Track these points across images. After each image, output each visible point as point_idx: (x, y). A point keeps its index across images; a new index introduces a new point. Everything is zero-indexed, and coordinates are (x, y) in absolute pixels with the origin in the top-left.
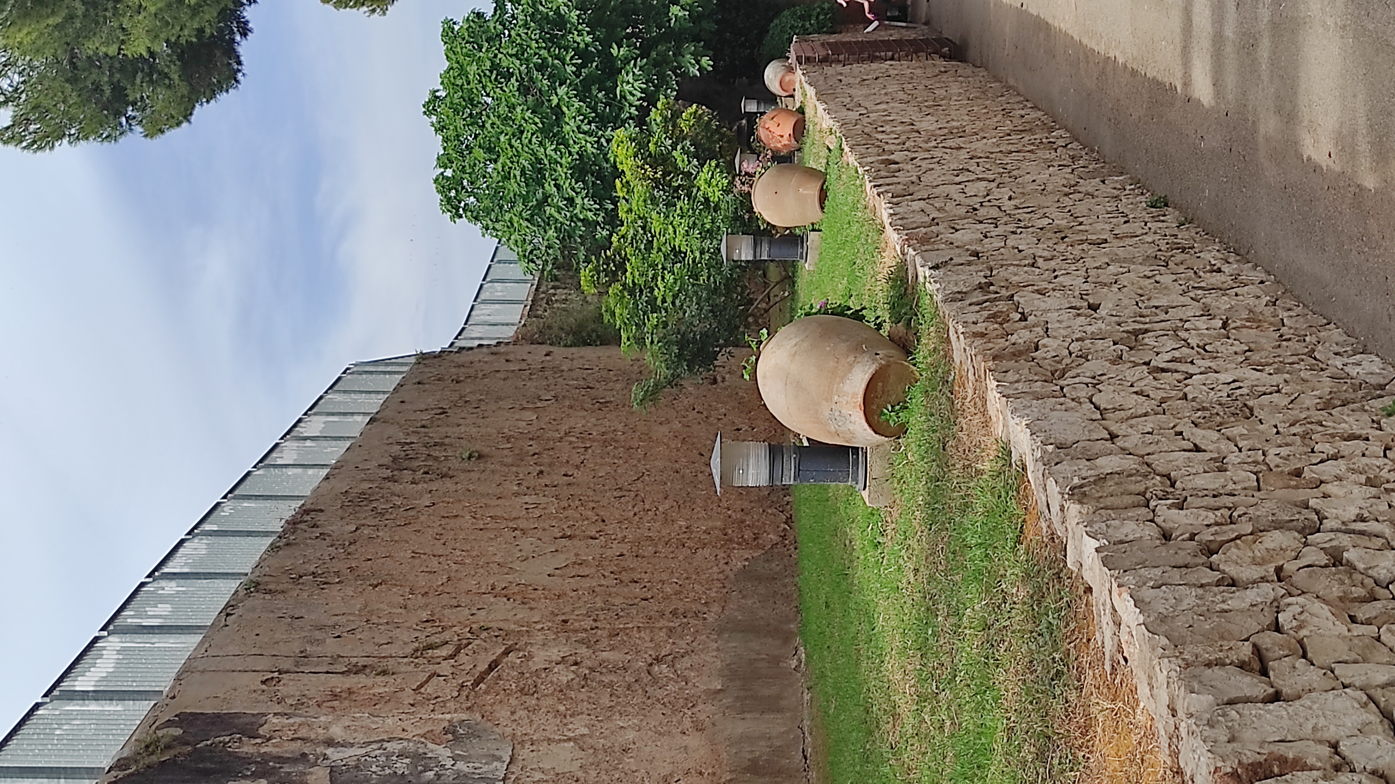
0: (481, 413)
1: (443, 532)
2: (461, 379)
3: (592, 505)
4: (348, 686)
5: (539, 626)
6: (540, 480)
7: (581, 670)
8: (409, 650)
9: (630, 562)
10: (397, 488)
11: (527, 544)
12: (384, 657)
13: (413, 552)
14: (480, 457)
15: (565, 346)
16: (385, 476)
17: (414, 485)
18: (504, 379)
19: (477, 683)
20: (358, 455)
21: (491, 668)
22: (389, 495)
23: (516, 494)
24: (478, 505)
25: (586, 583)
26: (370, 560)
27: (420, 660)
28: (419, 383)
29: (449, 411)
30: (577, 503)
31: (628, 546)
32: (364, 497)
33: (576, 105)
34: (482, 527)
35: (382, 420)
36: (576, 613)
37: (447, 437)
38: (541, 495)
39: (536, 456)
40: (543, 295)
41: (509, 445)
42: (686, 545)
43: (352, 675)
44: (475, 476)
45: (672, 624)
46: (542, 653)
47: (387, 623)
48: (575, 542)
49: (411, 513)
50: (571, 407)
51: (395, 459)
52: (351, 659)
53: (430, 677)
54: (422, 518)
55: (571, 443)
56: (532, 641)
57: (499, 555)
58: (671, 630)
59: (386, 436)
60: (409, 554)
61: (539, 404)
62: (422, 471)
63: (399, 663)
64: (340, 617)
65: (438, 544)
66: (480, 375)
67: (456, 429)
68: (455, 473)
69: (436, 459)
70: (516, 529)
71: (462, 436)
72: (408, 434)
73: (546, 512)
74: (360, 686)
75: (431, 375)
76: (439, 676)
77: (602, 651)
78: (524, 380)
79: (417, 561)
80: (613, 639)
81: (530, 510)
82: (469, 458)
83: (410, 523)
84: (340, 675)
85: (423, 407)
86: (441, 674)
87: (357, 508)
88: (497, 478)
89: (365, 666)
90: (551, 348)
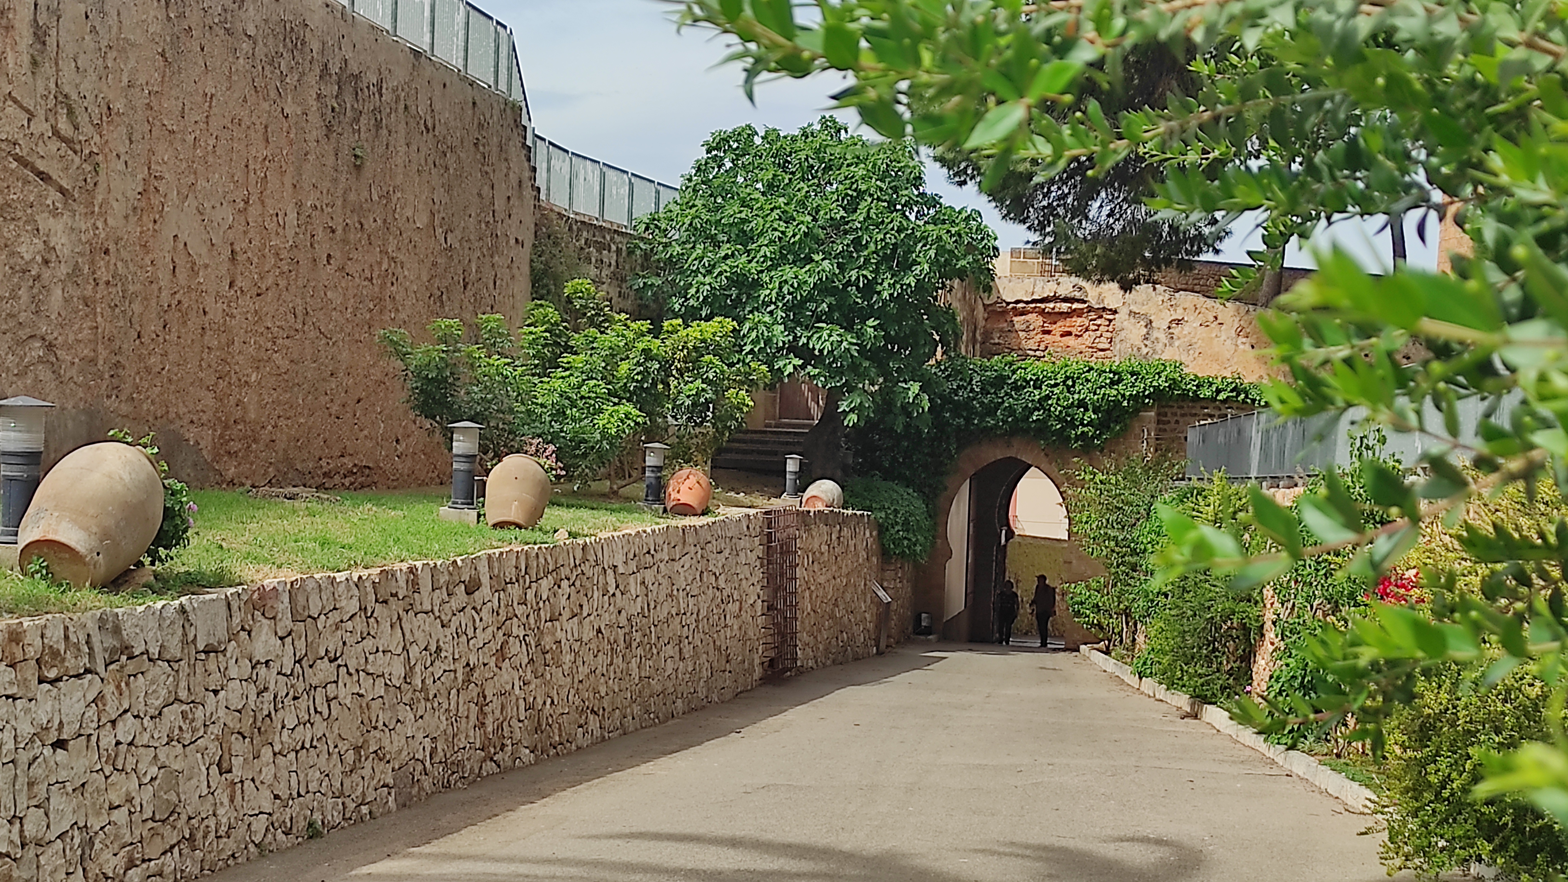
0: (426, 168)
1: (243, 126)
2: (481, 148)
3: (282, 283)
4: (16, 26)
5: (100, 224)
6: (321, 229)
7: (36, 266)
8: (66, 89)
9: (194, 322)
10: (312, 79)
11: (227, 214)
12: (57, 64)
13: (212, 96)
14: (358, 168)
15: (532, 261)
16: (330, 66)
17: (315, 96)
18: (480, 195)
19: (18, 159)
20: (363, 38)
21: (40, 174)
22: (300, 70)
23: (299, 205)
24: (283, 163)
25: (164, 276)
26: (202, 50)
27: (51, 102)
28: (474, 103)
29: (431, 134)
30: (286, 268)
31: (219, 318)
32: (298, 45)
33: (811, 280)
34: (251, 167)
35: (417, 64)
36: (119, 264)
37: (390, 132)
38: (297, 230)
39: (358, 226)
40: (608, 238)
41: (375, 197)
42: (221, 381)
43: (31, 30)
44: (330, 161)
45: (101, 362)
46: (60, 227)
47: (106, 67)
48: (227, 265)
49: (273, 94)
50: (434, 264)
51: (357, 77)
52: (55, 30)
53: (27, 111)
54: (266, 106)
55: (380, 264)
56: (77, 217)
57: (205, 184)
58: (93, 361)
59: (392, 68)
60: (210, 90)
61: (439, 231)
62: (336, 105)
63: (48, 79)
64: (116, 18)
65: (227, 122)
66: (486, 168)
67: (402, 141)
68: (333, 140)
69: (357, 120)
70: (247, 202)
71: (391, 148)
72: (394, 91)
73: (272, 235)
74: (17, 38)
75: (488, 116)
76: (29, 120)
77: (63, 290)
78: (478, 215)
79: (200, 99)
80: (81, 302)
81: (275, 219)
82: (356, 156)
83: (256, 92)
84: (32, 17)
85: (437, 107)
86: (32, 123)
87: (281, 37)
88: (326, 184)
89: (44, 43)
90: (528, 245)
